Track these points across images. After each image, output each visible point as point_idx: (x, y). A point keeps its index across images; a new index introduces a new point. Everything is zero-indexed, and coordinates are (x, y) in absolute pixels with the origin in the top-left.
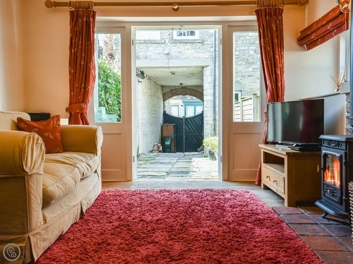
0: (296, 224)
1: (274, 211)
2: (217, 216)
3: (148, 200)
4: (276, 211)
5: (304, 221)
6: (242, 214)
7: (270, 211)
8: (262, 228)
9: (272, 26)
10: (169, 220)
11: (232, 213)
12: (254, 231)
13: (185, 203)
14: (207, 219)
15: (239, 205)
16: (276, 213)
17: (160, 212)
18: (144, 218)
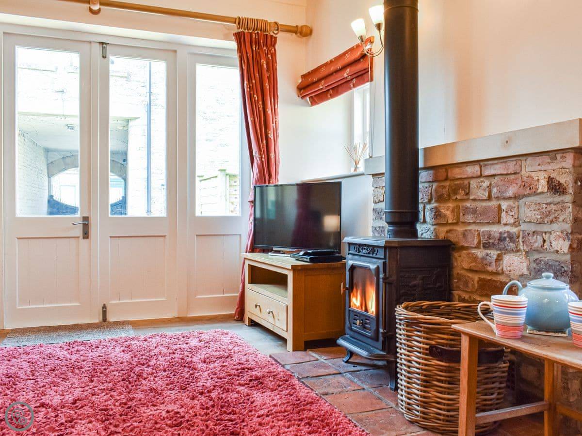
0: (312, 377)
1: (276, 361)
2: (186, 381)
3: (47, 365)
4: (278, 360)
5: (322, 371)
6: (226, 372)
7: (269, 362)
8: (264, 391)
9: (261, 61)
10: (98, 398)
11: (209, 372)
12: (252, 398)
13: (121, 363)
14: (169, 387)
15: (218, 358)
16: (278, 364)
17: (76, 386)
18: (45, 399)
